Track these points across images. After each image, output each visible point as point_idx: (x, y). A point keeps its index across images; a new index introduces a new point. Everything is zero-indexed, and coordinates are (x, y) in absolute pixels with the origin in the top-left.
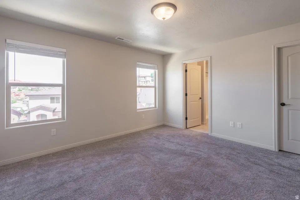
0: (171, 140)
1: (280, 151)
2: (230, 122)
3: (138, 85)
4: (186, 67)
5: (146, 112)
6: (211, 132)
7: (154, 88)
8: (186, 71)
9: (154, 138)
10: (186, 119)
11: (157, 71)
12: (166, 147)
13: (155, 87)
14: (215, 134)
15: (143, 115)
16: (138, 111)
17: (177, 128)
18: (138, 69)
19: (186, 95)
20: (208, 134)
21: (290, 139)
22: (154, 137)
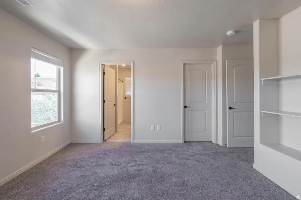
0: (99, 163)
1: (185, 142)
2: (152, 126)
3: (33, 87)
4: (104, 69)
5: (46, 131)
6: (134, 140)
7: (56, 94)
8: (104, 73)
9: (72, 169)
10: (104, 130)
11: (62, 69)
12: (102, 175)
13: (59, 92)
14: (138, 141)
15: (43, 136)
16: (32, 132)
17: (94, 144)
18: (32, 60)
19: (104, 101)
20: (130, 142)
21: (189, 131)
22: (72, 166)
